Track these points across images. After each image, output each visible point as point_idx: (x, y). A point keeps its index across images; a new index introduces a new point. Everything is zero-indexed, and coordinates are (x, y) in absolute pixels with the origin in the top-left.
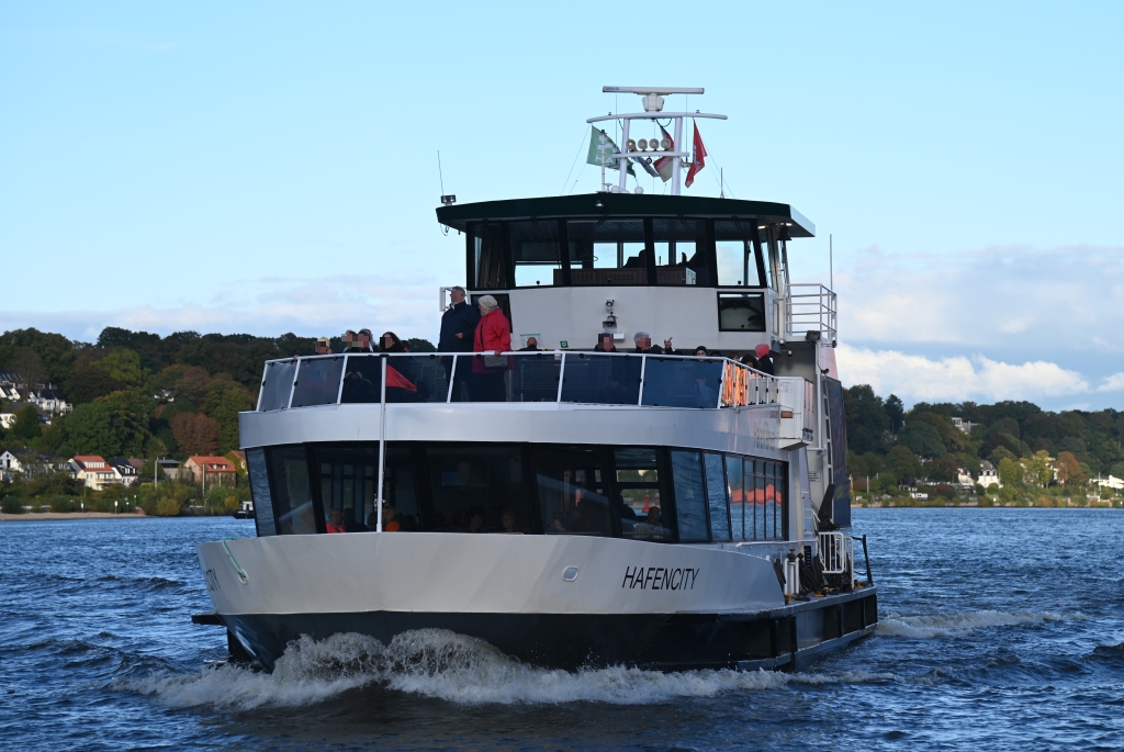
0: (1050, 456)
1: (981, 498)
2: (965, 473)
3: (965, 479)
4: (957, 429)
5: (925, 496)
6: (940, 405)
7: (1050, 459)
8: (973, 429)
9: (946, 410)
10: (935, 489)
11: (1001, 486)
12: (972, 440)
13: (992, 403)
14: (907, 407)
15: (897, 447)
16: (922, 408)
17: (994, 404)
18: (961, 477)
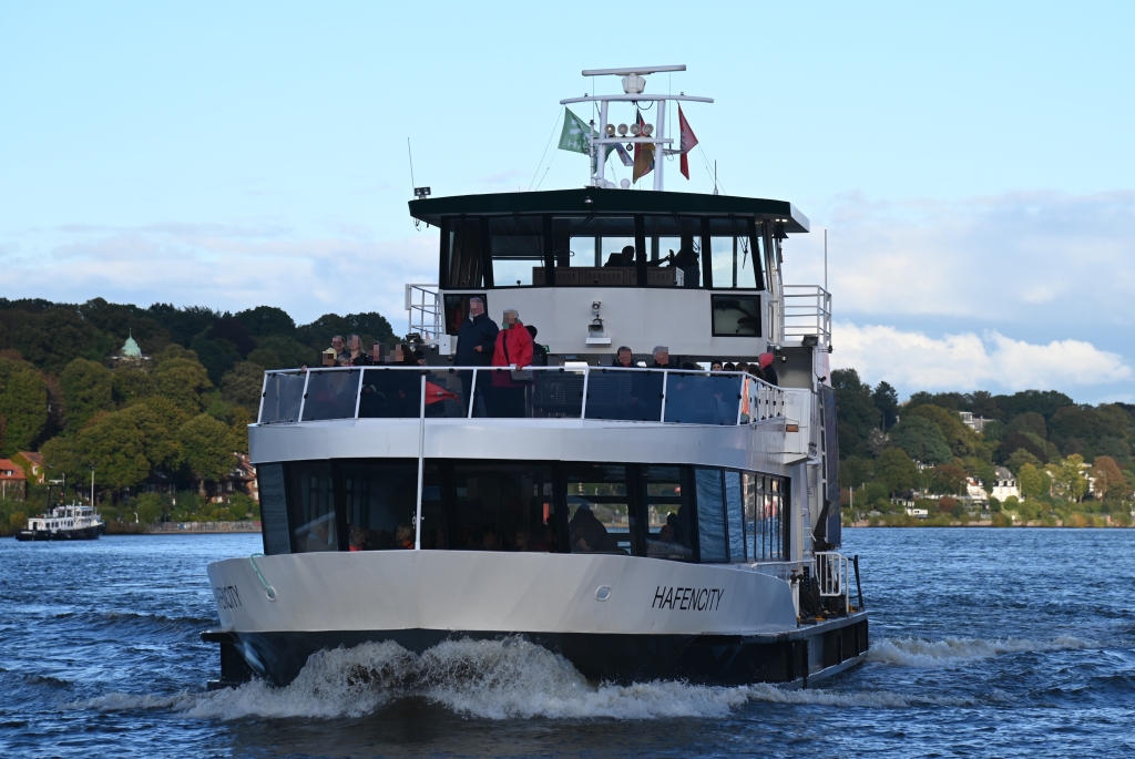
0: (1085, 462)
1: (997, 515)
2: (976, 483)
3: (975, 491)
4: (966, 427)
5: (924, 512)
6: (944, 395)
7: (1084, 465)
8: (987, 426)
9: (952, 401)
10: (937, 505)
11: (1021, 500)
12: (985, 440)
13: (1011, 393)
14: (903, 399)
15: (889, 450)
16: (921, 399)
17: (1013, 394)
18: (971, 489)
